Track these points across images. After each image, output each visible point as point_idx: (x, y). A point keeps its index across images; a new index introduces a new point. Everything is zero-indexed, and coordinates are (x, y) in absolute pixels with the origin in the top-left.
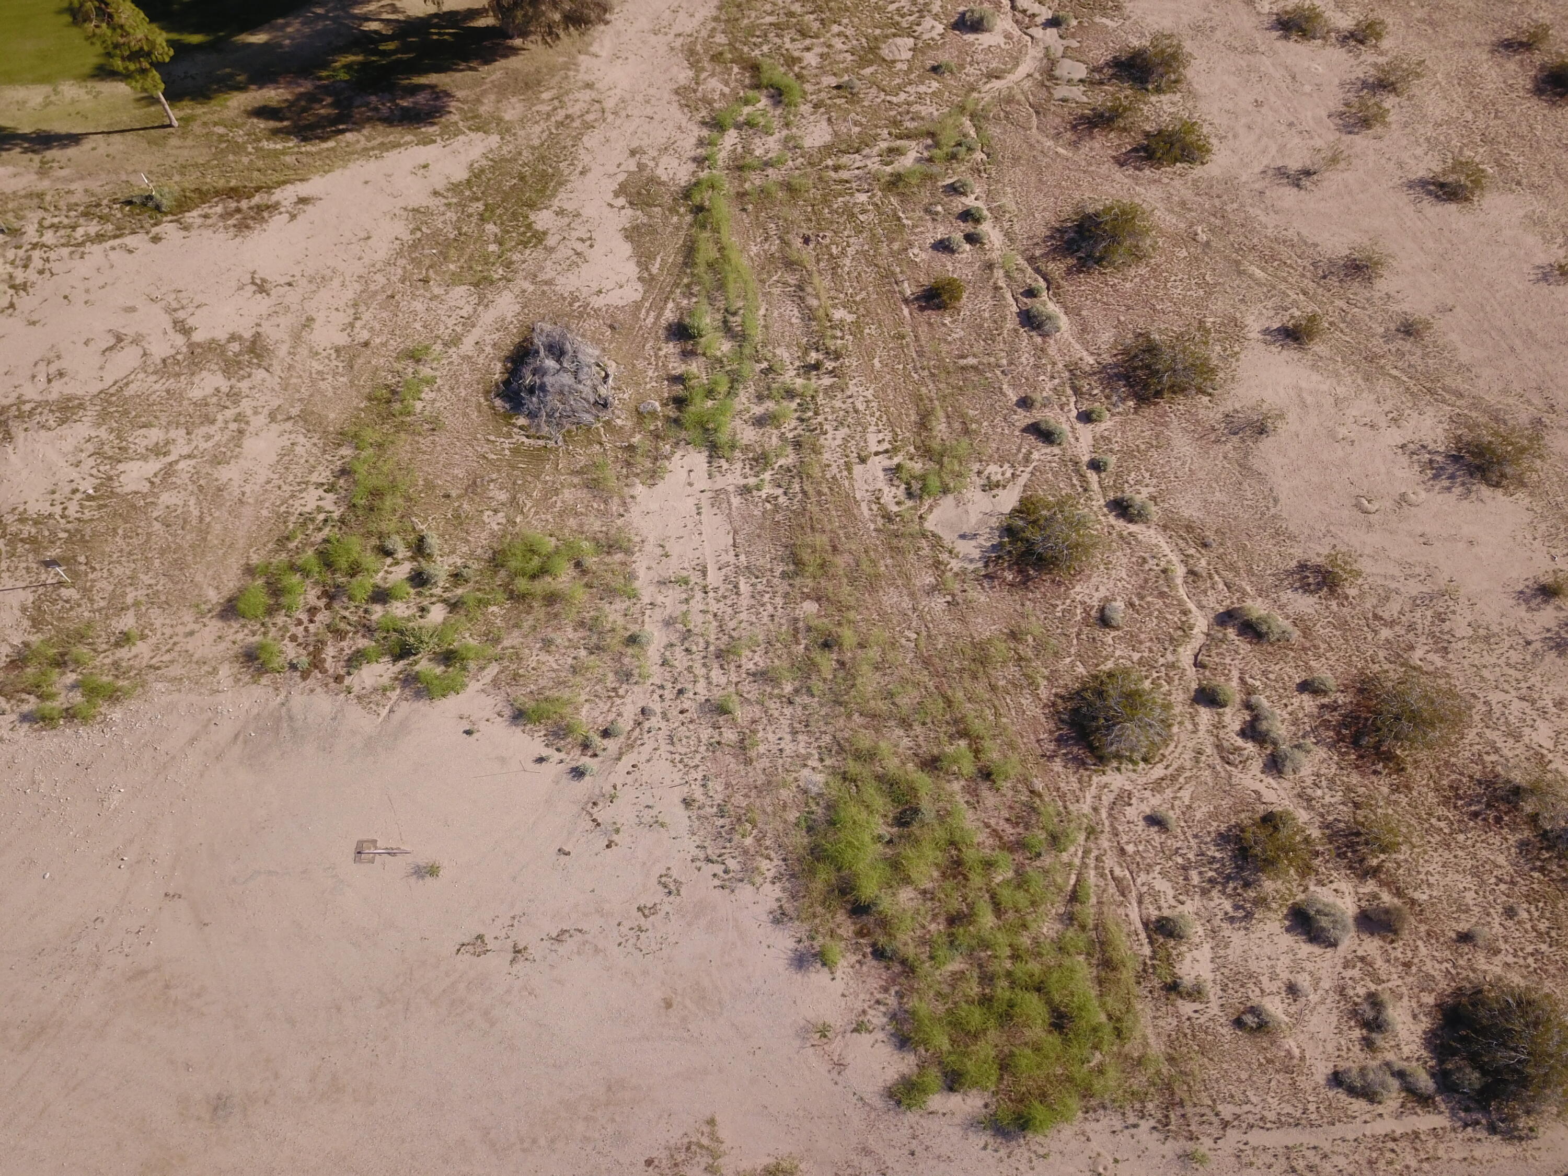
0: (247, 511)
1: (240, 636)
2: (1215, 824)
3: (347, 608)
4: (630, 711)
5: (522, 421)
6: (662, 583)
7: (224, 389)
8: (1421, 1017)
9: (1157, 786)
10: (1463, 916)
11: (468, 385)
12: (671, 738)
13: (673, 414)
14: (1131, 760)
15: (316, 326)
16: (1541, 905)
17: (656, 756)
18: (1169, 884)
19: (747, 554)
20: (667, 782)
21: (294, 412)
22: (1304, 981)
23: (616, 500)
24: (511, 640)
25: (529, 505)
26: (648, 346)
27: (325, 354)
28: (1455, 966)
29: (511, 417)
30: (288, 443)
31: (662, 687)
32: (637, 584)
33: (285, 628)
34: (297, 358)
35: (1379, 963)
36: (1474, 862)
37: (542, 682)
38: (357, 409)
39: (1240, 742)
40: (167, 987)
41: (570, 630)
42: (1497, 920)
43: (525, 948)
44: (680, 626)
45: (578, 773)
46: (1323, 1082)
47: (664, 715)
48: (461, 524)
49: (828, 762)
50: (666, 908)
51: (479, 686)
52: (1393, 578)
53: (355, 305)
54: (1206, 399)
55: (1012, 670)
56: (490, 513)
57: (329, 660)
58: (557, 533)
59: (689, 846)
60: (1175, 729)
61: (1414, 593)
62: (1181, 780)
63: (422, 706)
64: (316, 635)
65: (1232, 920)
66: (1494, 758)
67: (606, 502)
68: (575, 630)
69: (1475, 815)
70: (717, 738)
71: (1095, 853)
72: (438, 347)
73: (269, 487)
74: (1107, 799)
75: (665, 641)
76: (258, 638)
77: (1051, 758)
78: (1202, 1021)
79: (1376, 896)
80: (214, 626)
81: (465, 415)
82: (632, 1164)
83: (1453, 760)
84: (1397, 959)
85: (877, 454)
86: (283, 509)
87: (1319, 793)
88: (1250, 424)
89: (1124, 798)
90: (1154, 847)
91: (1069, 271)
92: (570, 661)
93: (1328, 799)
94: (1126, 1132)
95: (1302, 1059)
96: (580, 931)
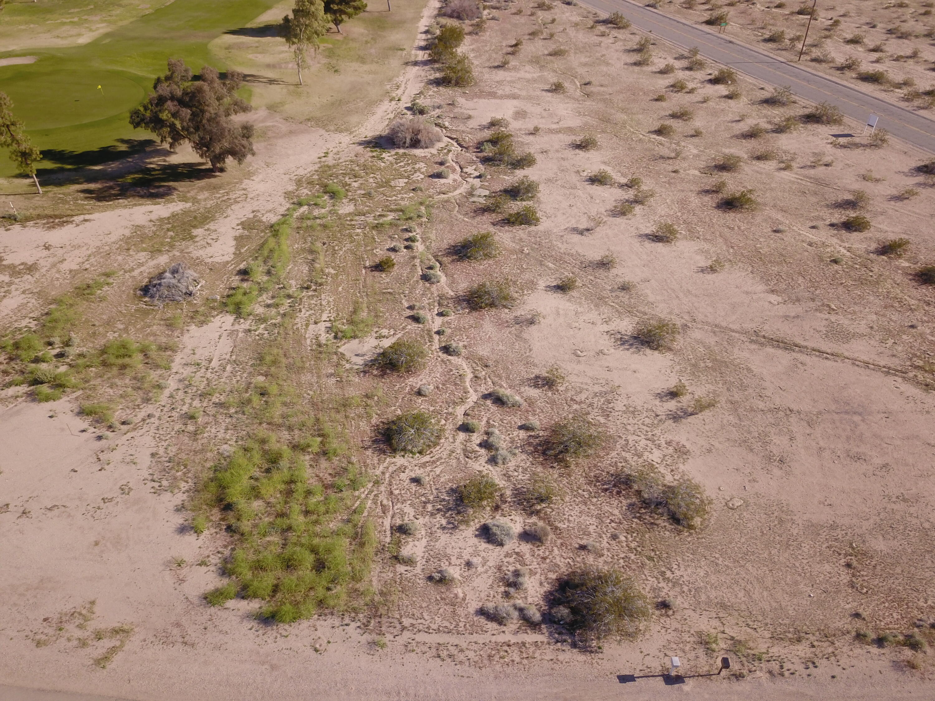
2: (450, 484)
3: (17, 364)
4: (142, 414)
5: (146, 299)
6: (186, 365)
7: (7, 281)
8: (545, 584)
9: (424, 465)
10: (585, 537)
11: (128, 286)
12: (158, 427)
13: (225, 301)
14: (412, 452)
15: (66, 262)
16: (634, 535)
17: (146, 434)
18: (413, 510)
19: (237, 355)
20: (147, 445)
21: (36, 291)
22: (477, 561)
23: (179, 331)
24: (95, 382)
25: (133, 330)
26: (225, 277)
27: (64, 272)
28: (574, 561)
29: (141, 298)
30: (26, 302)
31: (164, 406)
32: (172, 364)
34: (49, 272)
35: (528, 556)
36: (599, 512)
37: (101, 400)
38: (67, 291)
39: (478, 448)
41: (128, 380)
42: (606, 540)
43: (29, 512)
44: (186, 382)
45: (100, 438)
46: (472, 612)
47: (159, 418)
48: (94, 336)
49: (240, 443)
50: (118, 499)
51: (68, 399)
52: (586, 384)
54: (507, 311)
55: (361, 410)
56: (112, 333)
58: (141, 342)
59: (145, 474)
60: (442, 441)
61: (597, 391)
62: (438, 463)
63: (34, 405)
65: (444, 528)
66: (624, 464)
67: (173, 332)
68: (130, 380)
69: (606, 490)
70: (183, 428)
71: (376, 492)
72: (121, 273)
73: (6, 317)
74: (391, 469)
75: (175, 388)
77: (366, 449)
78: (409, 575)
79: (535, 524)
81: (121, 297)
82: (35, 620)
83: (599, 464)
84: (538, 555)
85: (325, 321)
86: (8, 325)
87: (516, 474)
88: (527, 320)
89: (402, 469)
90: (410, 492)
91: (453, 261)
92: (121, 392)
93: (520, 477)
94: (341, 628)
95: (464, 599)
96: (64, 506)
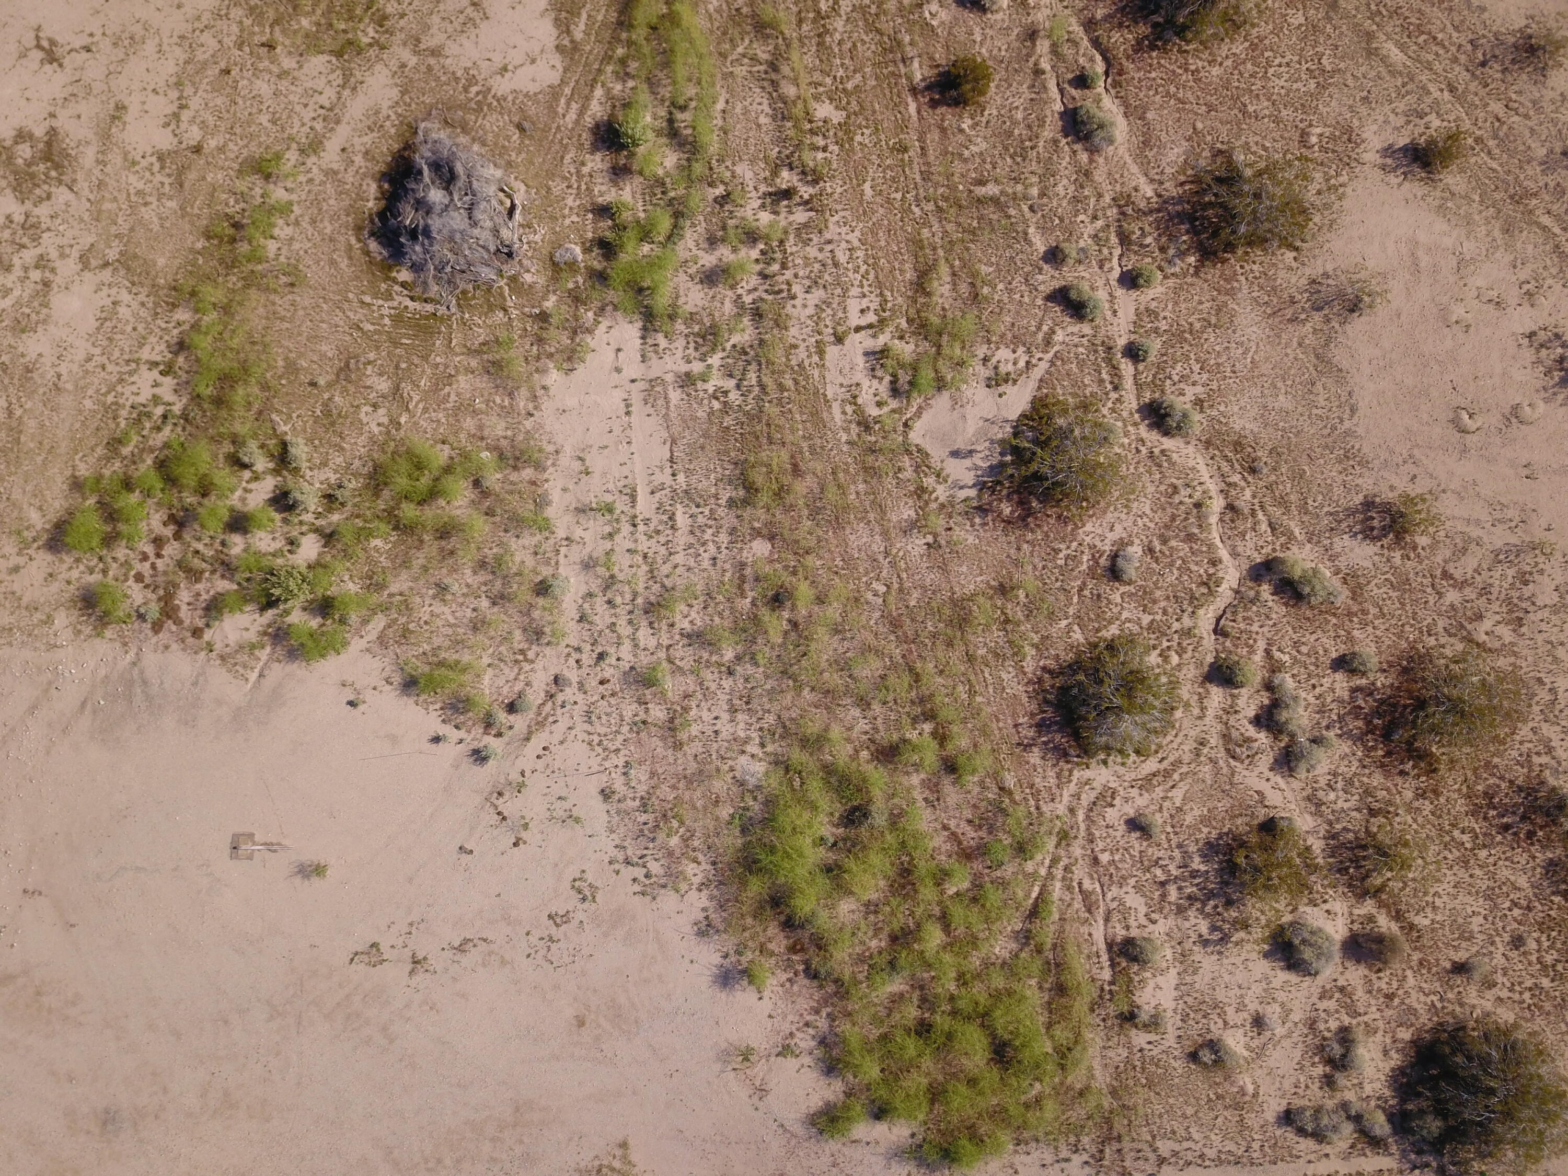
0: (66, 401)
1: (75, 574)
2: (1205, 830)
3: (199, 539)
4: (540, 680)
5: (404, 275)
6: (581, 510)
7: (18, 218)
8: (1393, 1053)
9: (1146, 783)
10: (1464, 944)
11: (334, 217)
12: (588, 714)
13: (597, 265)
14: (1121, 752)
15: (129, 117)
16: (1554, 934)
17: (571, 737)
18: (1143, 900)
19: (688, 472)
20: (583, 769)
21: (112, 254)
22: (1273, 1013)
23: (524, 392)
24: (399, 584)
25: (416, 398)
26: (568, 158)
27: (144, 163)
28: (1442, 999)
29: (390, 268)
30: (108, 302)
31: (578, 650)
32: (550, 512)
33: (127, 564)
34: (108, 169)
35: (1360, 994)
36: (1491, 884)
37: (437, 641)
38: (192, 250)
39: (1251, 731)
40: (38, 993)
41: (468, 572)
42: (1501, 949)
43: (425, 958)
44: (601, 570)
45: (479, 756)
46: (1272, 1120)
47: (581, 686)
48: (333, 424)
49: (770, 748)
50: (580, 916)
51: (363, 644)
52: (1478, 522)
53: (179, 84)
54: (1290, 255)
55: (996, 635)
56: (369, 409)
57: (184, 608)
58: (451, 439)
59: (606, 844)
60: (1178, 714)
61: (1499, 544)
62: (1176, 776)
63: (296, 668)
64: (165, 573)
65: (1205, 943)
66: (1544, 759)
67: (511, 395)
68: (475, 573)
69: (1506, 828)
70: (642, 716)
71: (1064, 862)
72: (292, 156)
73: (90, 366)
74: (1087, 797)
75: (583, 589)
76: (96, 577)
77: (1027, 747)
78: (1154, 1053)
79: (1371, 919)
80: (43, 559)
81: (332, 262)
83: (1496, 760)
84: (1380, 990)
85: (858, 329)
86: (110, 399)
87: (1332, 796)
88: (1341, 295)
89: (1106, 797)
90: (1132, 856)
91: (1138, 47)
92: (469, 613)
93: (1340, 804)
94: (1057, 1166)
95: (1255, 1095)
96: (485, 940)
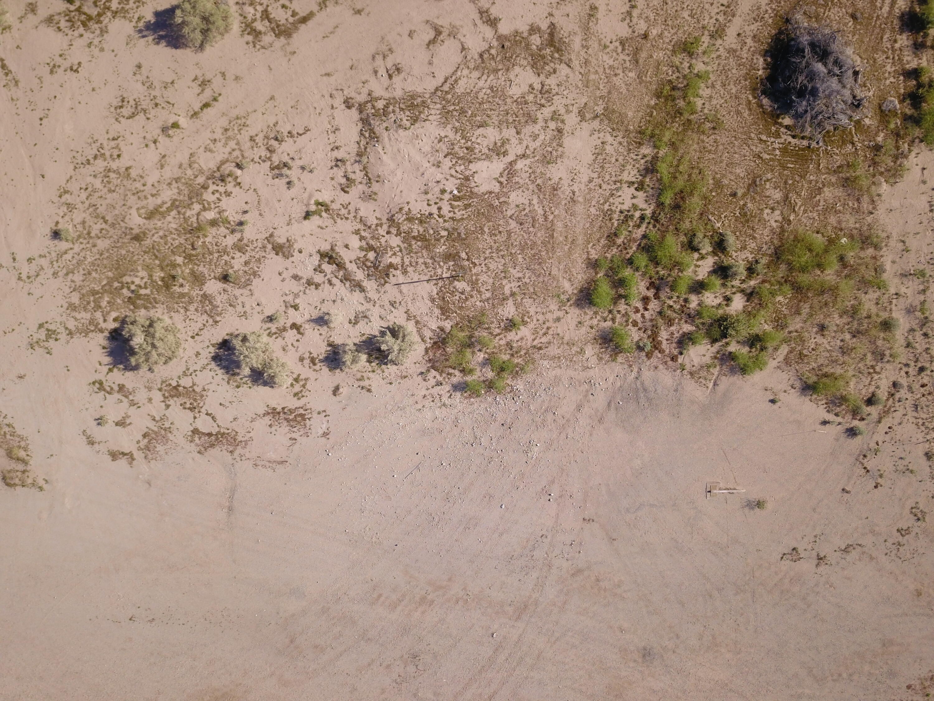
0: (579, 209)
1: (595, 322)
3: (670, 298)
4: (885, 385)
5: (787, 121)
6: (904, 275)
7: (538, 86)
11: (737, 82)
12: (916, 406)
13: (909, 111)
15: (600, 14)
17: (905, 421)
20: (914, 440)
21: (599, 109)
23: (865, 199)
24: (795, 324)
25: (799, 203)
26: (886, 37)
27: (612, 47)
29: (778, 117)
30: (599, 142)
31: (907, 365)
32: (885, 276)
33: (626, 314)
34: (590, 51)
37: (820, 361)
38: (648, 106)
40: (598, 580)
41: (836, 316)
43: (825, 557)
44: (918, 314)
45: (852, 432)
47: (910, 388)
48: (747, 221)
50: (916, 530)
51: (775, 364)
56: (767, 211)
57: (665, 342)
58: (822, 230)
59: (931, 487)
63: (737, 379)
64: (651, 320)
67: (858, 200)
68: (841, 317)
72: (706, 39)
73: (592, 185)
75: (907, 327)
76: (609, 324)
80: (574, 313)
81: (738, 113)
82: (899, 688)
86: (606, 207)
92: (839, 343)
96: (860, 545)
